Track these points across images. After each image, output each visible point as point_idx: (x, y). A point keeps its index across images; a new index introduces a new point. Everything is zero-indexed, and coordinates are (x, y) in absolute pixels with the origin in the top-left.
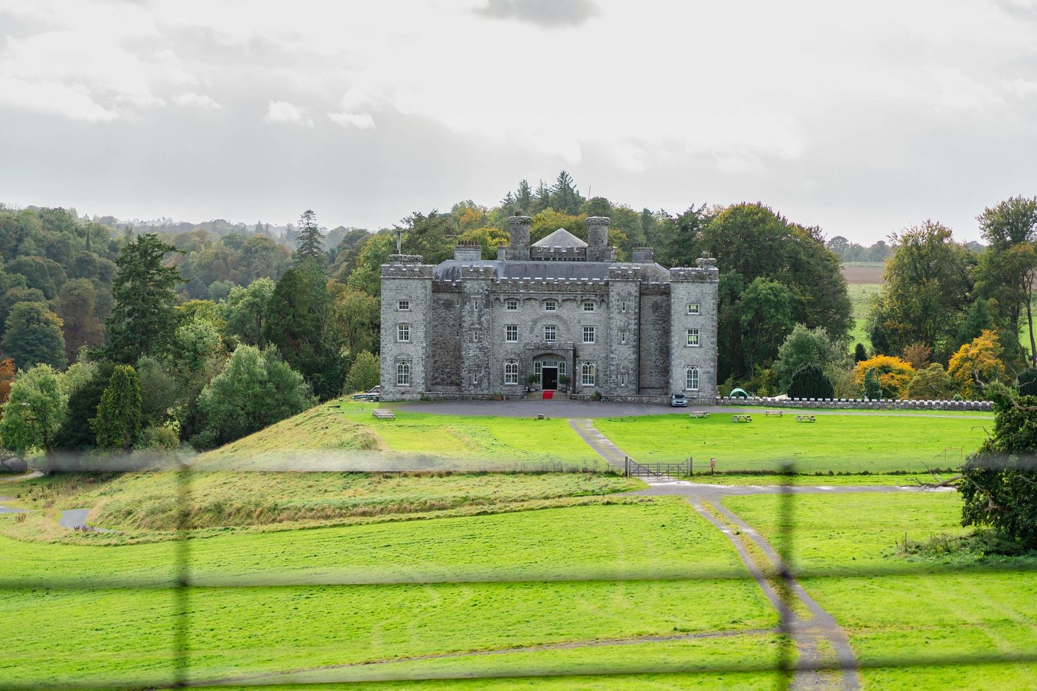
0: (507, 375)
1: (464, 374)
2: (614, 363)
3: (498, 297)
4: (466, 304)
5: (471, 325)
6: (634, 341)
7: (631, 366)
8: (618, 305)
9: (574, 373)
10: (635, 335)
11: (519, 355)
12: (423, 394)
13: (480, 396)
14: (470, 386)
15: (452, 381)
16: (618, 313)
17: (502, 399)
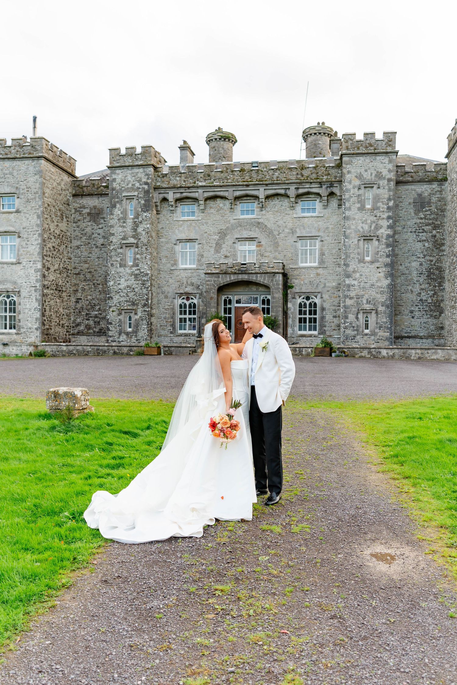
0: (181, 319)
1: (112, 316)
2: (353, 294)
3: (166, 195)
4: (115, 206)
5: (123, 239)
6: (388, 256)
7: (382, 298)
8: (359, 195)
9: (285, 313)
10: (388, 246)
11: (198, 287)
12: (36, 347)
13: (125, 350)
14: (120, 334)
15: (100, 330)
16: (359, 209)
17: (159, 354)
